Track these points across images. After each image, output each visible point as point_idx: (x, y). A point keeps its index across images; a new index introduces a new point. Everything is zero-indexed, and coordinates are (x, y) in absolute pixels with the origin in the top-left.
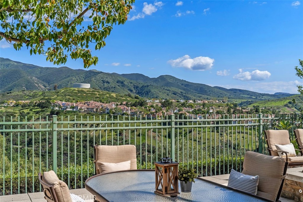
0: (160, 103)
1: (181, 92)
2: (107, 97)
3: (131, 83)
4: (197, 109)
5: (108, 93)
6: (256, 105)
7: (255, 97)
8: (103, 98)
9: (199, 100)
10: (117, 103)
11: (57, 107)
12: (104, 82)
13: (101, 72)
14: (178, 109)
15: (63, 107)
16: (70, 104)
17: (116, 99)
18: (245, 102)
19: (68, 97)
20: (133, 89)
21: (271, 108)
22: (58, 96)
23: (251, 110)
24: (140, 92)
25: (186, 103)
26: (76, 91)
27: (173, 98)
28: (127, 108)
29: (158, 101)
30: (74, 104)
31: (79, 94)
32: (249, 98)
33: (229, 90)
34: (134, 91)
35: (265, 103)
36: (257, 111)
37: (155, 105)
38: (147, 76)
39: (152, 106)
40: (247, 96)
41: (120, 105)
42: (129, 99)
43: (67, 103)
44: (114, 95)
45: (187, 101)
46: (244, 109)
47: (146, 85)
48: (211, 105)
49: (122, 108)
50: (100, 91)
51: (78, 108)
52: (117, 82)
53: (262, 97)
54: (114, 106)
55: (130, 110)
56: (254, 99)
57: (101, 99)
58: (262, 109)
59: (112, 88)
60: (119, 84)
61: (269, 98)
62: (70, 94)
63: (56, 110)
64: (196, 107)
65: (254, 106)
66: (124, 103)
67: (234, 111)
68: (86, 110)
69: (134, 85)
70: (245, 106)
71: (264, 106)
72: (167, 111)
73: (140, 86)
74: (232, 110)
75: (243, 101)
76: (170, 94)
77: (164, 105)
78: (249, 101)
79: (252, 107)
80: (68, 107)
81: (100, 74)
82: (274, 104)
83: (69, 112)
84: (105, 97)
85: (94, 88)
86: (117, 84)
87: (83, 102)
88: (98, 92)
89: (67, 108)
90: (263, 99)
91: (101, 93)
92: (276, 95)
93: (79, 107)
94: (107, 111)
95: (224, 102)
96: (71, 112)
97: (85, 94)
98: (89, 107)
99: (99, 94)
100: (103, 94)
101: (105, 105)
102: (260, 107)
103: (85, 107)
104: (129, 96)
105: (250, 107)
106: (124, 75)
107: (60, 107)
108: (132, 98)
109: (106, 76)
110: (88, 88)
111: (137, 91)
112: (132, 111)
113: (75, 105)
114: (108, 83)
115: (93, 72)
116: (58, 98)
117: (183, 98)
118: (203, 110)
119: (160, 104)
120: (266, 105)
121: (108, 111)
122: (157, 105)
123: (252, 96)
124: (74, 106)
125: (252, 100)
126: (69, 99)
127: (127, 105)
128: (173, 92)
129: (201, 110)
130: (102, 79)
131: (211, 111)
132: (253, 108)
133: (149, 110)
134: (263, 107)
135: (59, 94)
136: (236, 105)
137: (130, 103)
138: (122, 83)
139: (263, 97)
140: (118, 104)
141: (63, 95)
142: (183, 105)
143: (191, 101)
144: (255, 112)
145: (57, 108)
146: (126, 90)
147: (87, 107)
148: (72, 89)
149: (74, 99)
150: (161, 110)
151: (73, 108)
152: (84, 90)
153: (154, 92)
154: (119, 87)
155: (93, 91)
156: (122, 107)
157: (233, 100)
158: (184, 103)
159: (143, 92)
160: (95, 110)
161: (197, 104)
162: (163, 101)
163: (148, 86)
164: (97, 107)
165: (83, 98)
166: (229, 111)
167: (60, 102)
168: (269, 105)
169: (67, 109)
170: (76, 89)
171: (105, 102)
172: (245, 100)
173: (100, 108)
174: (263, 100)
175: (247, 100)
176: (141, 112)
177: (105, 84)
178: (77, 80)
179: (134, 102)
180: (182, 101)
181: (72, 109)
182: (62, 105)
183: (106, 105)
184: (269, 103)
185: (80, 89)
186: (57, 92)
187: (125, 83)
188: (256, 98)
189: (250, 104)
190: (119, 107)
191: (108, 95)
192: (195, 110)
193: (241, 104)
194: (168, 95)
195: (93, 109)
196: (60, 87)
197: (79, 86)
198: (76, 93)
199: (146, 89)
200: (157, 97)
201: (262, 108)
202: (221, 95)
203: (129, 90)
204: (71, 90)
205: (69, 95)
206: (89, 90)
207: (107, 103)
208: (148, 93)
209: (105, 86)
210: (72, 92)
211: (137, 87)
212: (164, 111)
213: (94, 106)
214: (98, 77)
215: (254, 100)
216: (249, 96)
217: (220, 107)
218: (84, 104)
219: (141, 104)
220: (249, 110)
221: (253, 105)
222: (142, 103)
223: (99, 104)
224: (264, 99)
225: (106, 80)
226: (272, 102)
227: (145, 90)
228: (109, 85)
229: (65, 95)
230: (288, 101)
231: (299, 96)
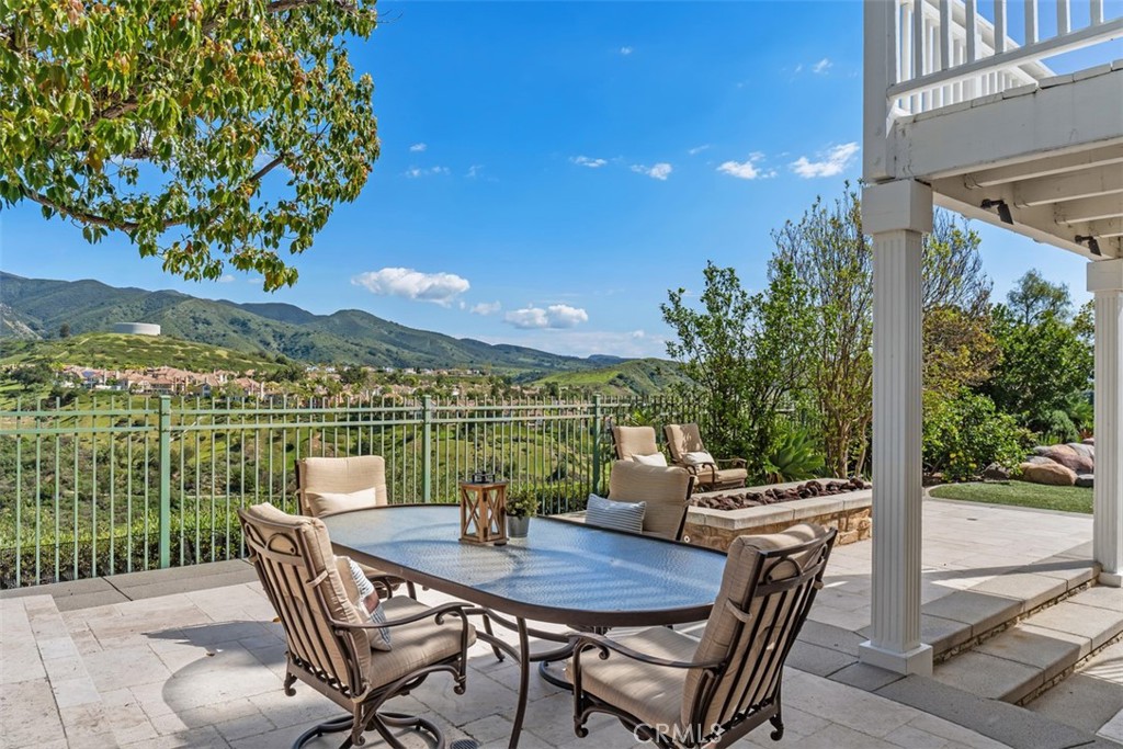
0: (339, 373)
1: (388, 350)
2: (205, 357)
3: (267, 325)
4: (423, 388)
5: (207, 349)
6: (550, 380)
7: (549, 364)
8: (194, 360)
9: (429, 369)
10: (232, 373)
11: (68, 379)
12: (196, 320)
13: (190, 297)
14: (381, 387)
15: (86, 382)
16: (106, 373)
17: (228, 362)
18: (527, 375)
19: (100, 356)
20: (270, 339)
22: (71, 352)
23: (541, 391)
24: (289, 347)
25: (398, 374)
26: (121, 342)
27: (369, 363)
28: (258, 385)
29: (333, 369)
30: (118, 373)
31: (131, 350)
32: (536, 365)
33: (494, 347)
34: (275, 345)
35: (570, 376)
36: (553, 393)
37: (325, 378)
38: (307, 312)
39: (319, 382)
40: (533, 360)
41: (239, 377)
42: (260, 363)
43: (96, 371)
44: (223, 353)
45: (400, 371)
46: (527, 389)
47: (304, 330)
48: (456, 380)
49: (243, 385)
50: (187, 343)
51: (126, 384)
52: (232, 323)
53: (564, 364)
54: (223, 381)
55: (265, 390)
56: (547, 367)
57: (190, 362)
58: (564, 389)
59: (218, 335)
60: (236, 328)
61: (578, 365)
62: (106, 349)
63: (68, 388)
64: (421, 384)
65: (547, 384)
66: (250, 372)
67: (505, 394)
68: (148, 388)
69: (274, 331)
70: (528, 381)
71: (568, 383)
72: (355, 393)
73: (289, 334)
74: (501, 391)
75: (524, 371)
76: (362, 353)
77: (347, 378)
78: (537, 373)
79: (544, 385)
80: (101, 381)
81: (187, 302)
82: (588, 380)
83: (102, 394)
84: (200, 358)
85: (170, 336)
86: (231, 326)
87: (142, 369)
88: (181, 345)
89: (97, 383)
90: (565, 367)
91: (190, 347)
92: (593, 359)
93: (130, 383)
94: (204, 392)
95: (483, 374)
96: (110, 393)
97: (145, 350)
98: (156, 382)
99: (183, 351)
100: (194, 351)
101: (200, 378)
102: (560, 384)
103: (146, 382)
104: (263, 356)
105: (539, 386)
106: (247, 307)
107: (76, 379)
108: (269, 360)
109: (201, 308)
110: (156, 334)
111: (282, 345)
112: (270, 392)
113: (119, 376)
114: (209, 323)
115: (169, 296)
116: (73, 357)
117: (391, 362)
118: (438, 390)
119: (338, 376)
120: (572, 381)
121: (208, 392)
122: (331, 379)
123: (543, 361)
124: (118, 378)
125: (543, 369)
126: (104, 360)
127: (255, 377)
128: (368, 350)
129: (433, 391)
130: (192, 315)
131: (456, 393)
132: (545, 387)
133: (313, 389)
134: (565, 386)
135: (74, 347)
136: (508, 381)
137: (265, 373)
138: (244, 324)
140: (233, 377)
141: (85, 350)
142: (393, 379)
143: (410, 371)
144: (549, 397)
145: (69, 384)
146: (256, 341)
147: (154, 381)
148: (112, 335)
149: (115, 362)
150: (341, 390)
151: (115, 383)
152: (143, 338)
153: (324, 349)
154: (235, 335)
155: (168, 343)
156: (244, 382)
157: (503, 369)
158: (395, 375)
159: (297, 348)
160: (173, 389)
161: (424, 378)
162: (346, 369)
163: (308, 334)
164: (179, 382)
165: (139, 359)
166: (494, 392)
167: (77, 369)
168: (578, 381)
169: (97, 387)
170: (123, 336)
171: (200, 370)
172: (528, 371)
173: (187, 383)
174: (564, 370)
175: (532, 370)
176: (291, 395)
177: (200, 326)
178: (125, 314)
179: (273, 372)
180: (390, 370)
181: (109, 387)
182: (82, 377)
183: (204, 376)
184: (578, 376)
185: (134, 337)
186: (68, 343)
187: (252, 325)
188: (552, 366)
189: (539, 379)
190: (237, 381)
191: (207, 353)
192: (420, 389)
193: (520, 379)
194: (356, 355)
195: (168, 386)
196: (79, 330)
197: (129, 329)
198: (124, 346)
199: (303, 341)
200: (330, 361)
202: (477, 358)
203: (261, 341)
204: (108, 338)
205: (103, 352)
206: (154, 339)
207: (204, 372)
208: (307, 350)
209: (199, 331)
210: (110, 345)
211: (281, 336)
212: (349, 393)
213: (171, 378)
214: (182, 307)
215: (547, 370)
216: (536, 362)
217: (476, 385)
218: (145, 374)
219: (292, 377)
220: (537, 391)
221: (544, 381)
222: (295, 373)
223: (183, 374)
224: (568, 368)
225: (203, 316)
226: (584, 375)
227: (300, 344)
228: (210, 328)
229: (92, 352)
230: (616, 373)
231: (639, 364)
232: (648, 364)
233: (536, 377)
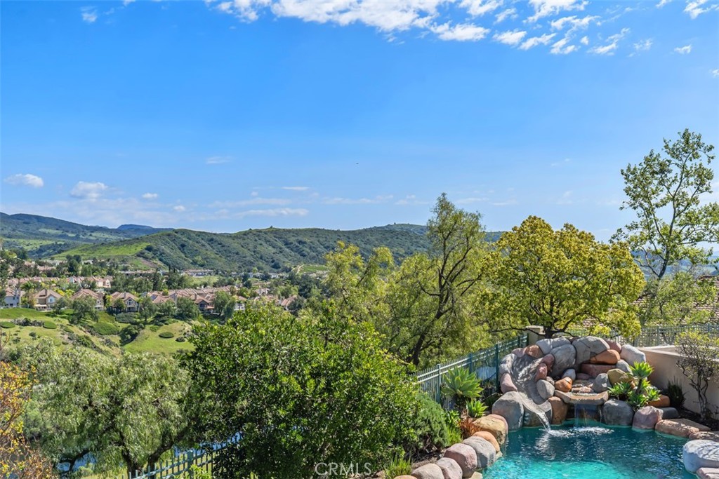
6: (72, 253)
7: (73, 235)
18: (48, 247)
21: (109, 260)
23: (60, 267)
32: (59, 236)
33: (13, 217)
35: (94, 249)
36: (73, 269)
40: (56, 231)
46: (43, 264)
53: (91, 235)
56: (72, 238)
58: (87, 264)
61: (107, 236)
65: (68, 257)
67: (16, 271)
70: (49, 255)
71: (93, 255)
74: (11, 268)
75: (45, 243)
78: (60, 245)
79: (65, 258)
82: (114, 253)
90: (91, 238)
92: (123, 229)
102: (82, 258)
105: (59, 260)
120: (97, 255)
123: (67, 232)
125: (67, 241)
132: (65, 261)
134: (89, 259)
136: (23, 256)
139: (93, 234)
144: (67, 273)
157: (21, 241)
166: (2, 270)
168: (101, 255)
172: (50, 242)
175: (54, 242)
184: (104, 249)
188: (77, 237)
189: (59, 252)
201: (86, 262)
215: (71, 242)
216: (59, 232)
220: (55, 267)
221: (65, 254)
224: (95, 238)
226: (110, 248)
230: (144, 245)
231: (169, 235)
232: (179, 235)
233: (58, 249)
